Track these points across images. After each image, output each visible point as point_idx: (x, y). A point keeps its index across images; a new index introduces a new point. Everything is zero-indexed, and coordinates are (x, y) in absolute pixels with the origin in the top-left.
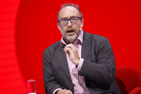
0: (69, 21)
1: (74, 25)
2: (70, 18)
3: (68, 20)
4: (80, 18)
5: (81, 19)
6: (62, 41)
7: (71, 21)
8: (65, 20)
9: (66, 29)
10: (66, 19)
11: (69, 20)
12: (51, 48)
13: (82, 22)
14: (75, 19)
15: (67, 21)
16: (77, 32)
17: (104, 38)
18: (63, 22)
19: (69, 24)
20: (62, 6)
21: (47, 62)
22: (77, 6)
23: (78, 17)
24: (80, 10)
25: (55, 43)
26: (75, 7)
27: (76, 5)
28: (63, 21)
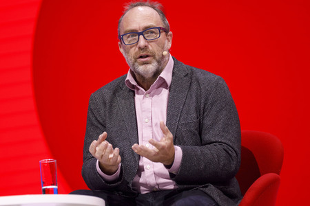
0: (141, 37)
1: (152, 44)
2: (143, 29)
3: (139, 34)
4: (163, 29)
5: (166, 31)
6: (129, 77)
7: (146, 35)
8: (133, 36)
9: (136, 53)
10: (135, 33)
11: (141, 34)
12: (106, 91)
13: (169, 37)
14: (152, 32)
15: (137, 37)
16: (157, 57)
17: (217, 77)
18: (130, 39)
19: (142, 42)
20: (126, 8)
21: (96, 119)
22: (157, 5)
23: (160, 28)
24: (165, 12)
25: (114, 81)
26: (154, 8)
27: (156, 3)
28: (129, 37)
